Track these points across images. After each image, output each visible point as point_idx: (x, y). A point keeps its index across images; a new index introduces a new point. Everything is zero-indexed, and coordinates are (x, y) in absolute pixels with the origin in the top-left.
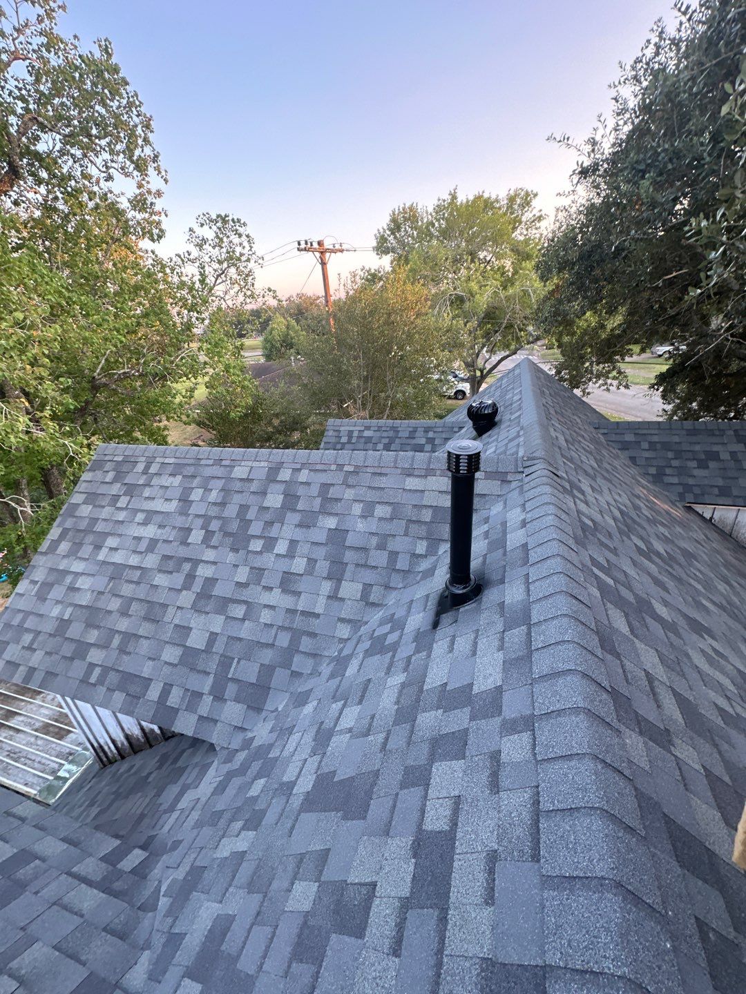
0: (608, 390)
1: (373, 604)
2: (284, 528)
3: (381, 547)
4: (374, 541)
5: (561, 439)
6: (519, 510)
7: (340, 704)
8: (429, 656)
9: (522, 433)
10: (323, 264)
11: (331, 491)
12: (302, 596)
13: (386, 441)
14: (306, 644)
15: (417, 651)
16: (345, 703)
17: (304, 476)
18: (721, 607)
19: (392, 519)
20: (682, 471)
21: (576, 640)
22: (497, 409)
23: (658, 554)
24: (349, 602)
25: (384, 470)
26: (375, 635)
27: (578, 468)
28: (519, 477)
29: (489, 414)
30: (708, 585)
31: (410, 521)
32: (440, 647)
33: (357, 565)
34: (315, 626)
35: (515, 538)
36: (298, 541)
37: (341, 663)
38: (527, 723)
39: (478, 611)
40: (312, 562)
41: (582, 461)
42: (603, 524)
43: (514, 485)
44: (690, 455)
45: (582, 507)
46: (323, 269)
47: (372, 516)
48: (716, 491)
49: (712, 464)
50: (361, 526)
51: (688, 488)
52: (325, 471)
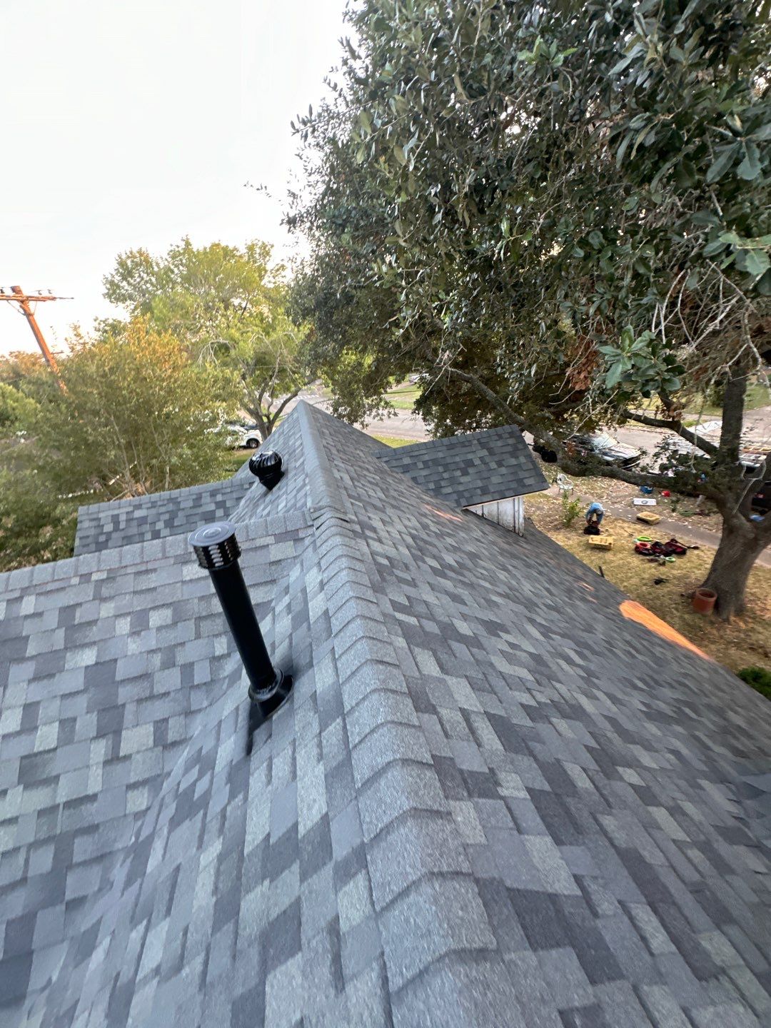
0: (381, 419)
1: (175, 744)
2: (8, 692)
3: (168, 664)
4: (157, 660)
5: (346, 477)
6: (315, 570)
7: (141, 928)
8: (246, 799)
9: (307, 481)
10: (28, 315)
11: (78, 614)
12: (62, 780)
13: (167, 517)
14: (83, 848)
15: (232, 796)
16: (149, 921)
17: (29, 605)
18: (506, 596)
19: (175, 623)
20: (453, 481)
21: (389, 719)
22: (280, 460)
23: (450, 568)
24: (138, 756)
25: (150, 566)
26: (181, 790)
27: (368, 505)
28: (310, 531)
29: (272, 466)
30: (493, 580)
31: (200, 619)
32: (257, 780)
33: (140, 701)
34: (91, 813)
35: (316, 606)
36: (38, 703)
37: (140, 851)
38: (360, 858)
39: (291, 712)
40: (68, 724)
41: (369, 496)
42: (398, 558)
43: (307, 542)
44: (453, 467)
45: (376, 546)
46: (30, 321)
47: (147, 628)
48: (479, 491)
49: (471, 470)
50: (133, 646)
51: (460, 494)
52: (63, 589)
